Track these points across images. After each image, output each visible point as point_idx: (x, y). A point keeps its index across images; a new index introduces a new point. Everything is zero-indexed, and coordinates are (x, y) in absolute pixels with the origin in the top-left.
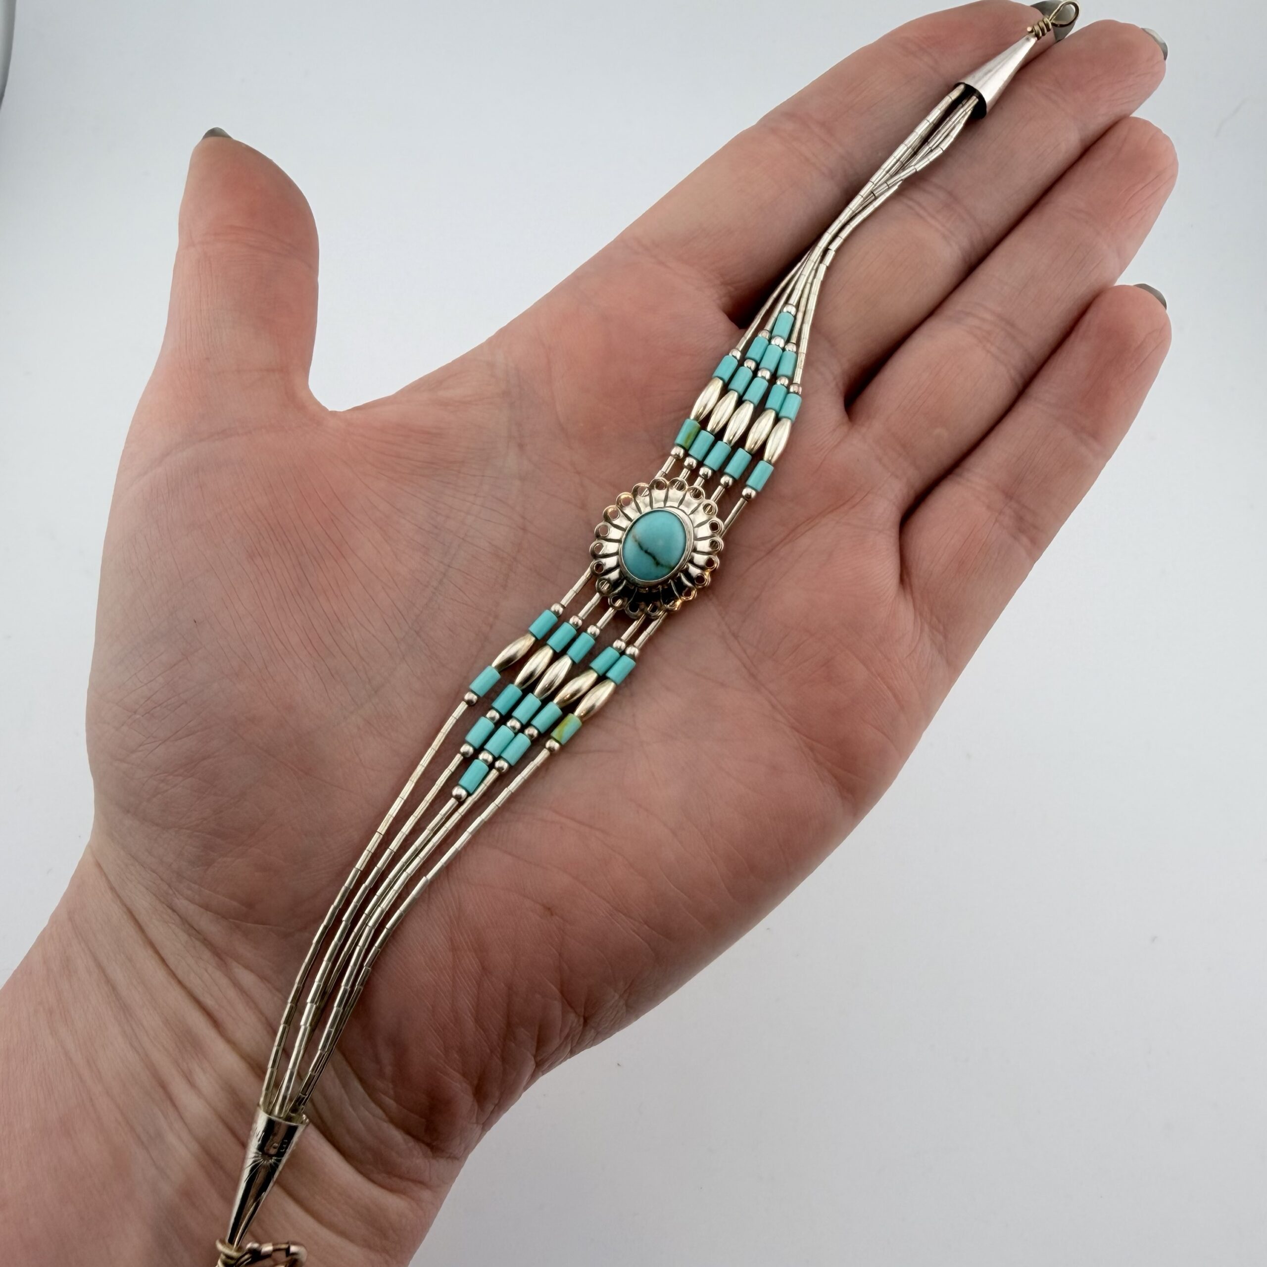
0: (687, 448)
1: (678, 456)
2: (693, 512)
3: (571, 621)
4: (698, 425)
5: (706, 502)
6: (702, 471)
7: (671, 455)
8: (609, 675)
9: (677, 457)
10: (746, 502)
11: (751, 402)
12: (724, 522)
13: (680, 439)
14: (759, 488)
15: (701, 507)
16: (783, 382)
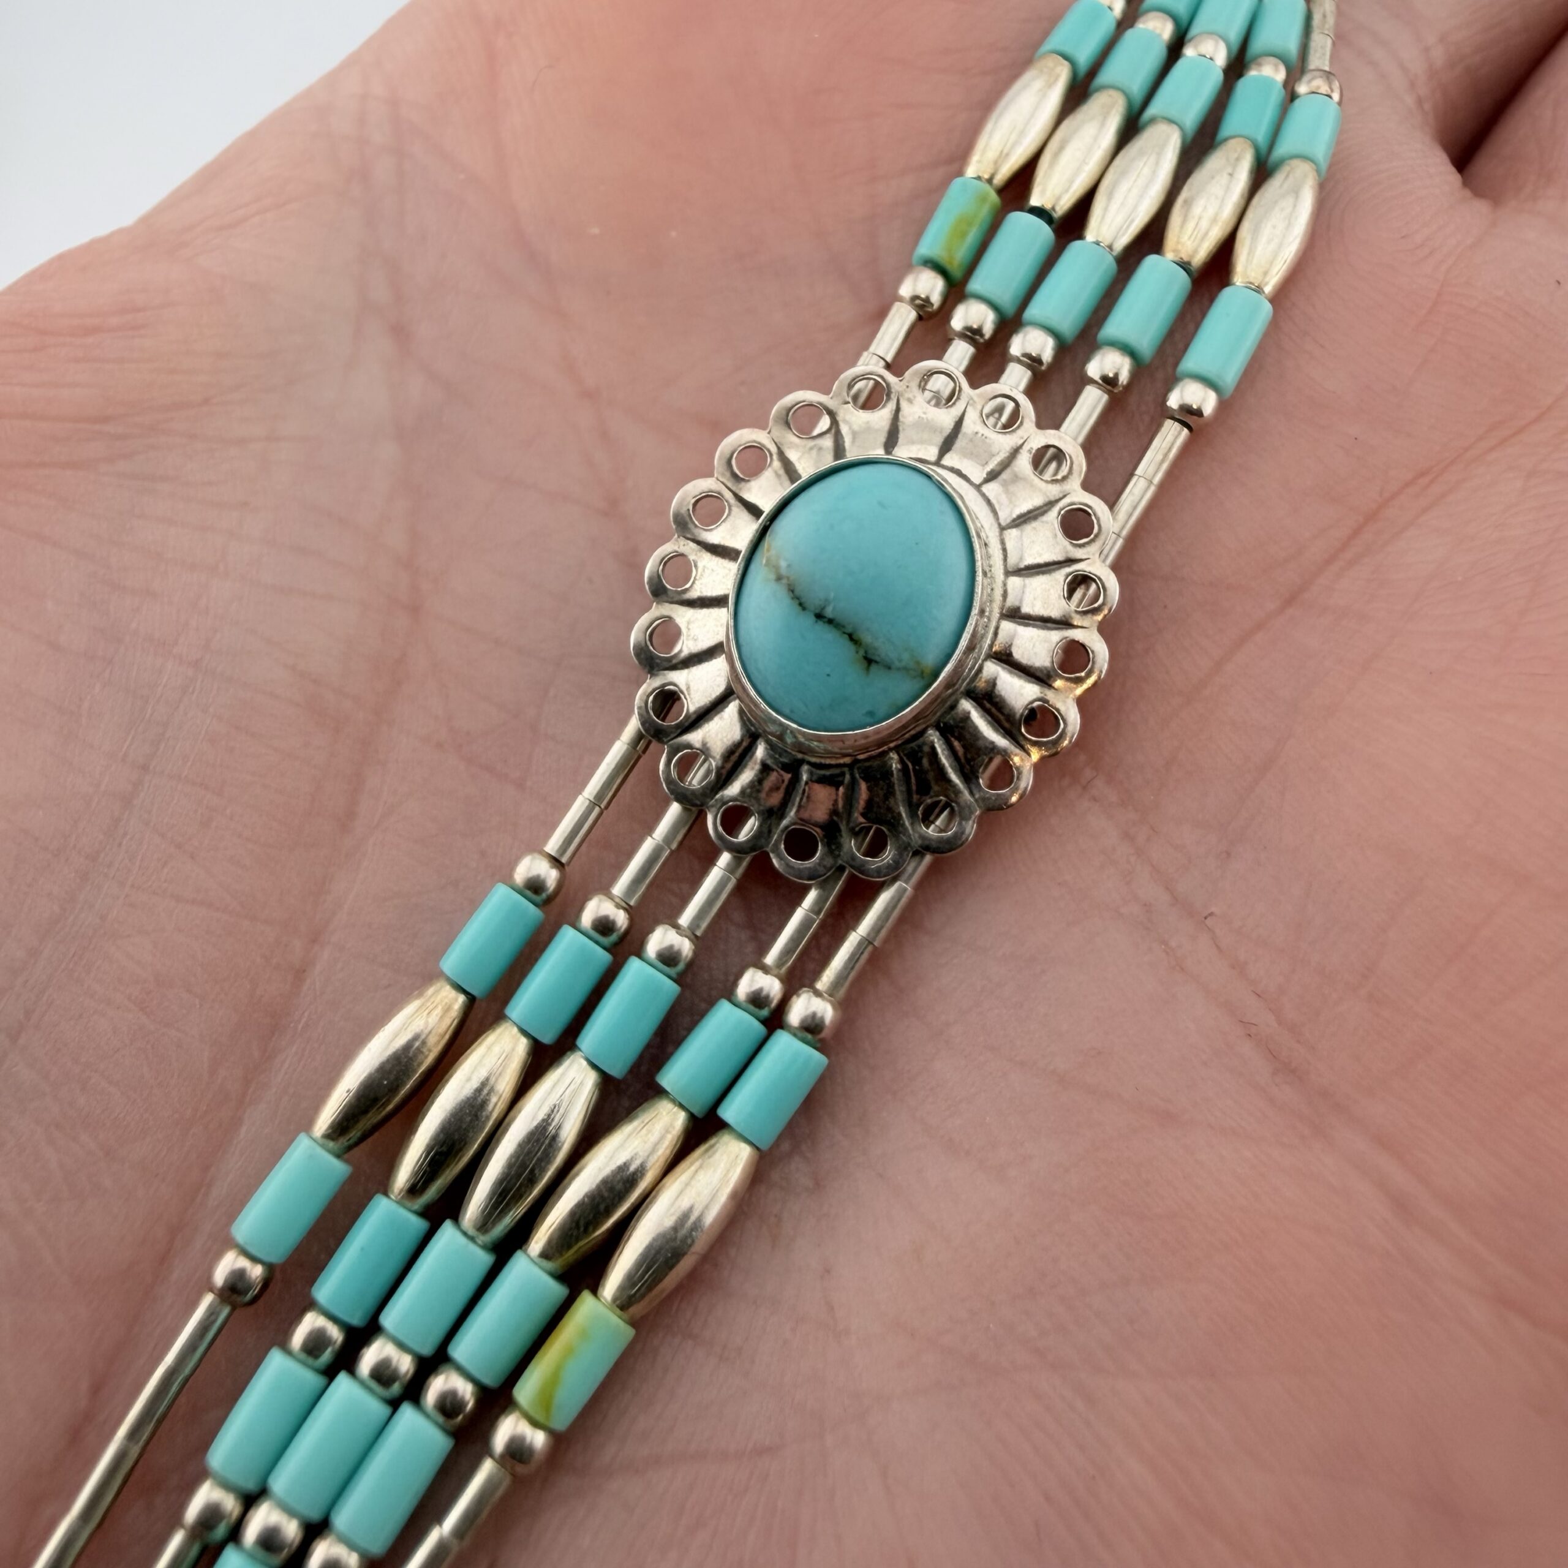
0: (957, 272)
1: (927, 300)
2: (992, 476)
3: (587, 918)
4: (994, 197)
5: (1039, 439)
6: (1022, 343)
7: (900, 299)
8: (729, 1112)
9: (921, 304)
10: (1186, 431)
11: (1171, 121)
12: (1112, 505)
13: (930, 245)
14: (1230, 377)
15: (1024, 462)
16: (1270, 73)
